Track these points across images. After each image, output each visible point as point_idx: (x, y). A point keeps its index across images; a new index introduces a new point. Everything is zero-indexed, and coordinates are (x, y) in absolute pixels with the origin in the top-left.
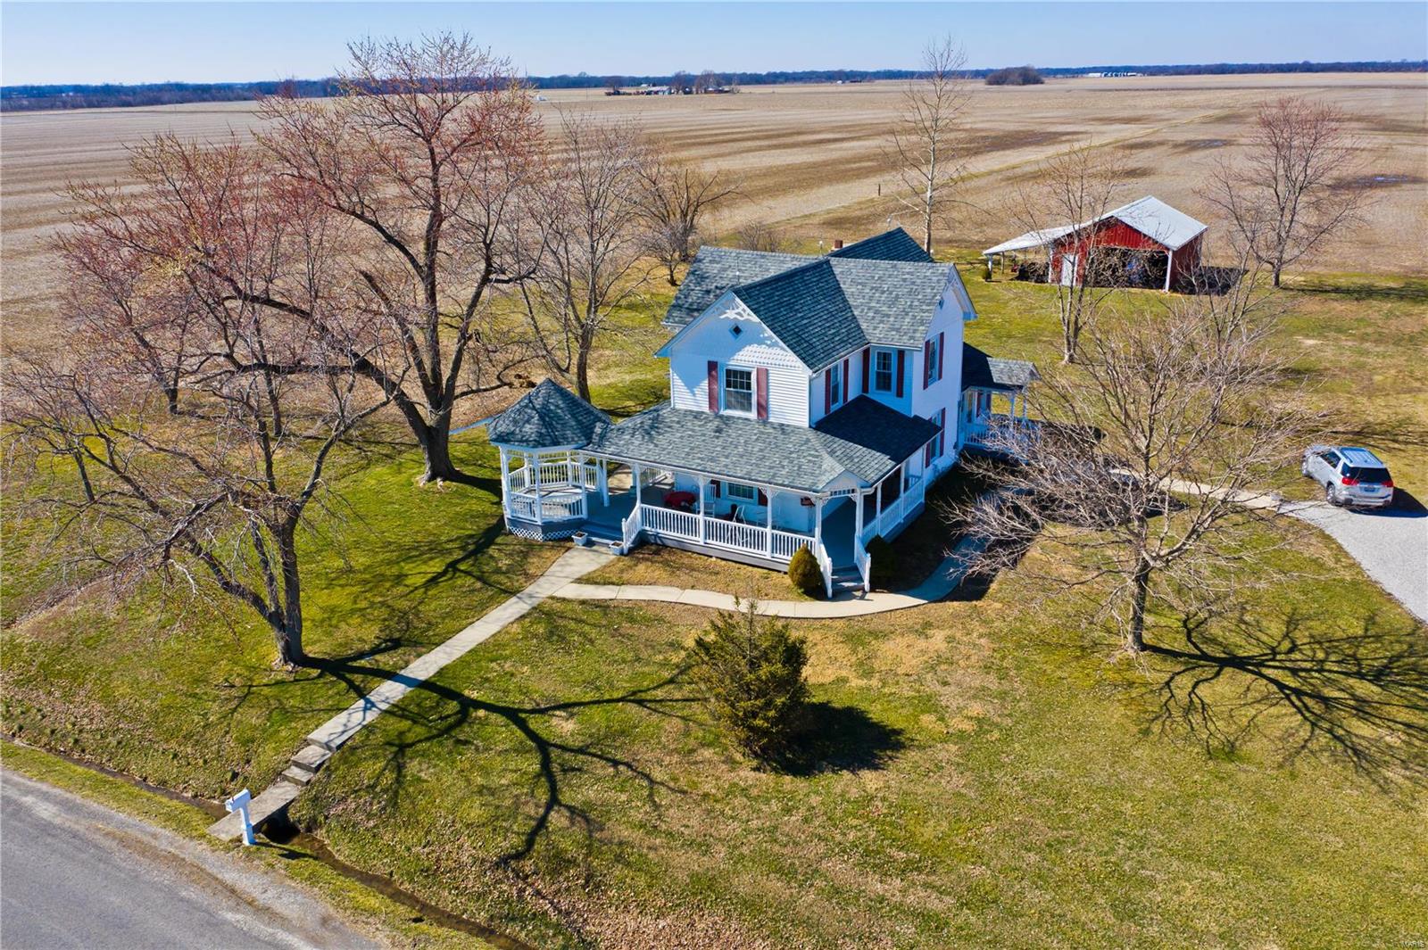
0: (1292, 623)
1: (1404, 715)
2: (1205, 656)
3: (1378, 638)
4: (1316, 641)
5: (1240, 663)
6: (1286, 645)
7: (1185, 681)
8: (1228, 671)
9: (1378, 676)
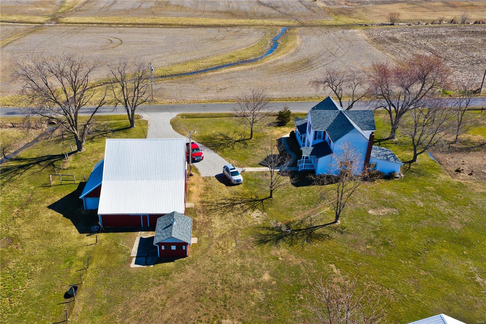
0: (233, 148)
1: (217, 140)
2: (243, 141)
3: (221, 149)
4: (229, 147)
5: (237, 141)
6: (233, 145)
7: (243, 137)
8: (239, 140)
9: (221, 144)
